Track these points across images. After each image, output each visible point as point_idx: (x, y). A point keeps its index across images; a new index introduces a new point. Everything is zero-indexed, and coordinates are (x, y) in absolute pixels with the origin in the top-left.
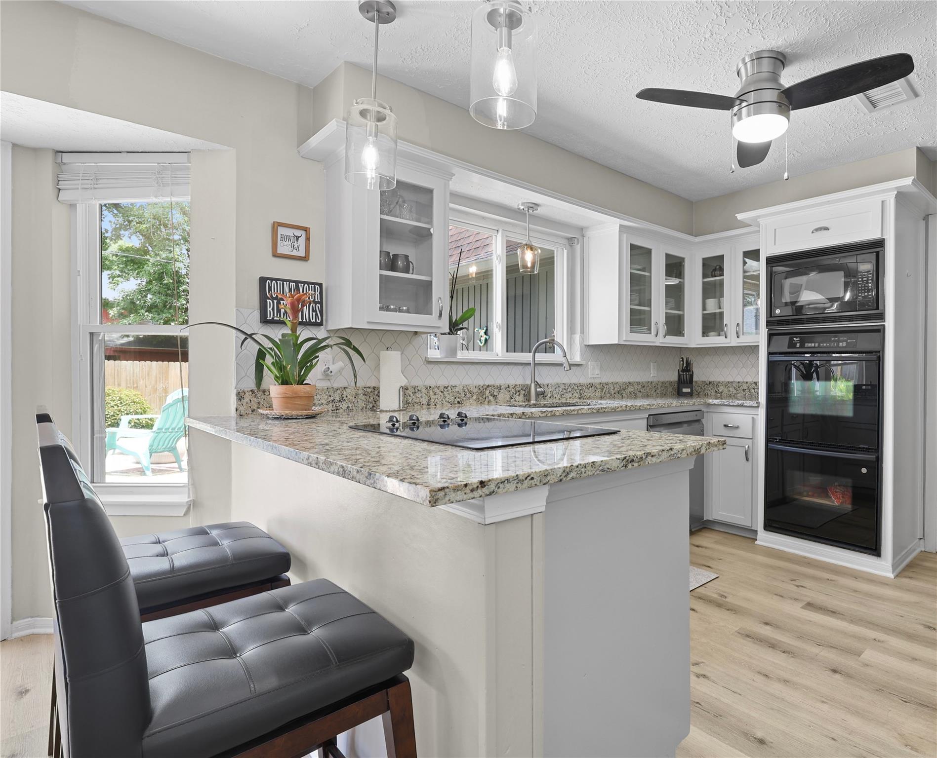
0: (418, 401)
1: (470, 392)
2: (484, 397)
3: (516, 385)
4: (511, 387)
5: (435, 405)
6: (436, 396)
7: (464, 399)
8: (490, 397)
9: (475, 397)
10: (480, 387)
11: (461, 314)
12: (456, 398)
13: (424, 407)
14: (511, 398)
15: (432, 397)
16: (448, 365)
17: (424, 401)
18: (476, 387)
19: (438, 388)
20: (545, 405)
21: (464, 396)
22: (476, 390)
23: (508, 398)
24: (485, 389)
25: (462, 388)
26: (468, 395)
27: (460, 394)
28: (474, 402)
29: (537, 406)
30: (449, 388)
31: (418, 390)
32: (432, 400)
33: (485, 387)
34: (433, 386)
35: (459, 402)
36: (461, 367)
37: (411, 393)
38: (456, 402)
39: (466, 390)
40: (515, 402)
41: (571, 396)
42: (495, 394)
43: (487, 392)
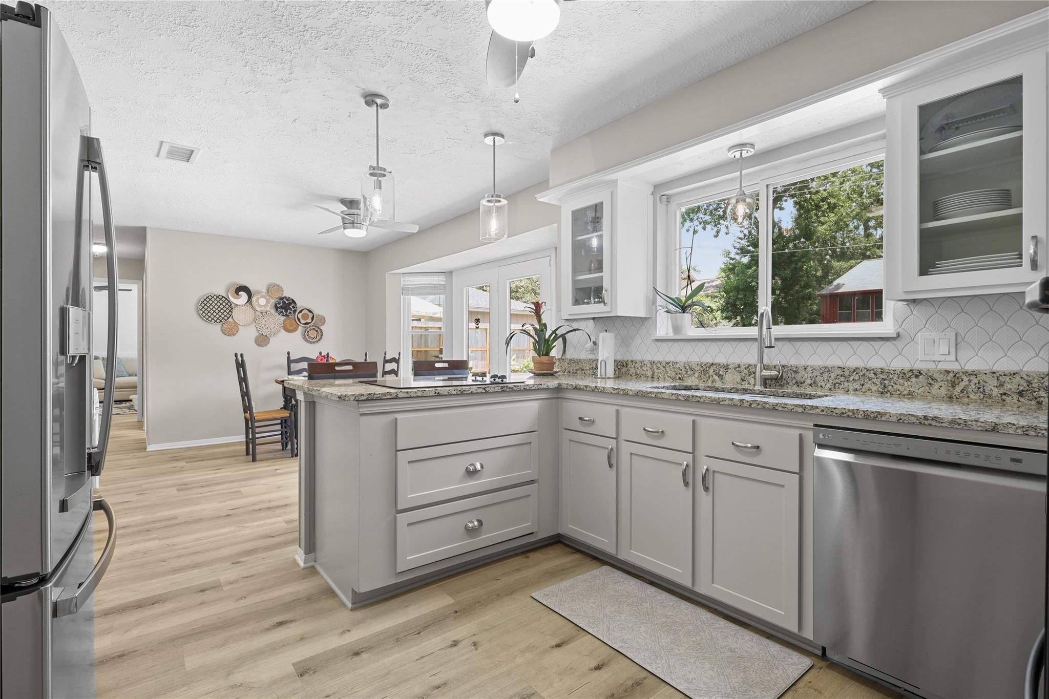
0: (644, 373)
1: (692, 369)
2: (708, 375)
3: (750, 365)
4: (743, 367)
5: (658, 378)
6: (659, 371)
7: (686, 375)
8: (714, 376)
9: (697, 375)
10: (703, 365)
11: (691, 291)
12: (677, 374)
13: (649, 379)
14: (743, 380)
15: (656, 371)
16: (675, 342)
17: (649, 374)
18: (698, 365)
19: (661, 363)
20: (761, 392)
21: (685, 372)
22: (698, 368)
23: (739, 380)
24: (709, 367)
25: (683, 365)
26: (689, 372)
27: (681, 370)
28: (696, 380)
29: (748, 391)
30: (671, 364)
31: (644, 364)
32: (656, 374)
33: (708, 365)
34: (656, 362)
35: (680, 378)
36: (688, 344)
37: (638, 366)
38: (677, 378)
39: (688, 367)
40: (749, 385)
41: (858, 386)
42: (721, 373)
43: (711, 371)
